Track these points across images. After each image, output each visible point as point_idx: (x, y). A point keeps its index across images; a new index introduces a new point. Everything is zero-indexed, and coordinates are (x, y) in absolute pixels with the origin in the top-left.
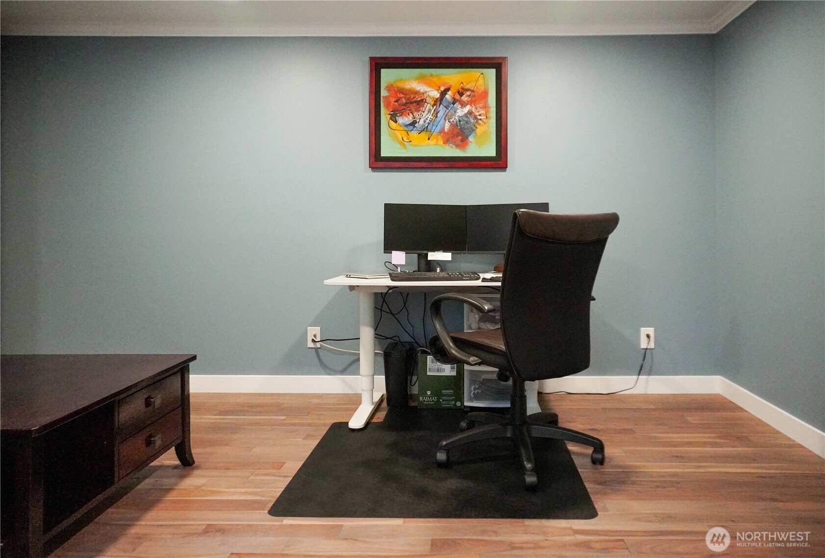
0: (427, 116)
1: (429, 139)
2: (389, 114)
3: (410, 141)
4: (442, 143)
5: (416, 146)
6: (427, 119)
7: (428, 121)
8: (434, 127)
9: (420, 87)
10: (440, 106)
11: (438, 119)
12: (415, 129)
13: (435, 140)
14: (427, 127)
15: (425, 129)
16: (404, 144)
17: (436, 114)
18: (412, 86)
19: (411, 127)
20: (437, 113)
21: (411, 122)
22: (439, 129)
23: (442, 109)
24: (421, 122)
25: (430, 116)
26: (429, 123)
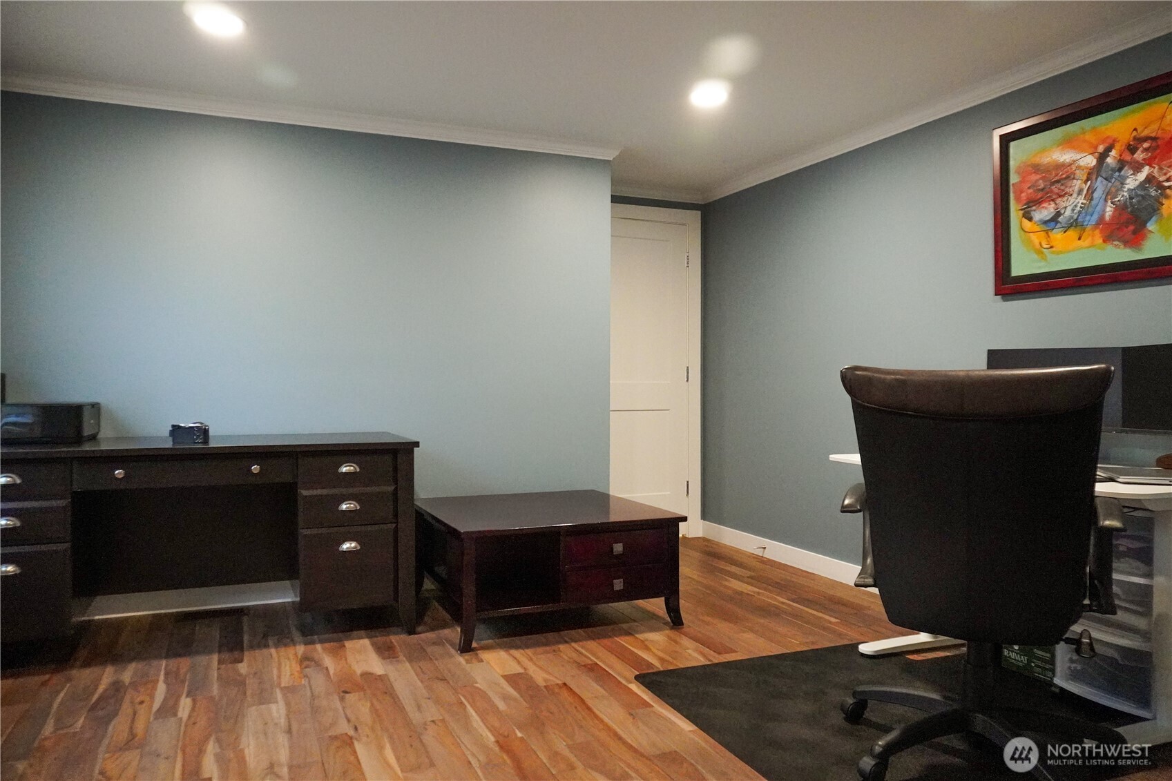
0: (1077, 201)
1: (1079, 239)
2: (1022, 210)
3: (1052, 247)
4: (1101, 241)
5: (1061, 252)
6: (1076, 206)
7: (1078, 208)
8: (1088, 218)
9: (1065, 157)
10: (1096, 179)
11: (1094, 203)
12: (1059, 225)
13: (1090, 239)
14: (1077, 219)
15: (1074, 224)
16: (1042, 253)
17: (1090, 197)
18: (1054, 157)
19: (1052, 224)
20: (1093, 193)
21: (1053, 214)
22: (1095, 217)
23: (1100, 185)
24: (1068, 213)
25: (1081, 200)
26: (1080, 212)
